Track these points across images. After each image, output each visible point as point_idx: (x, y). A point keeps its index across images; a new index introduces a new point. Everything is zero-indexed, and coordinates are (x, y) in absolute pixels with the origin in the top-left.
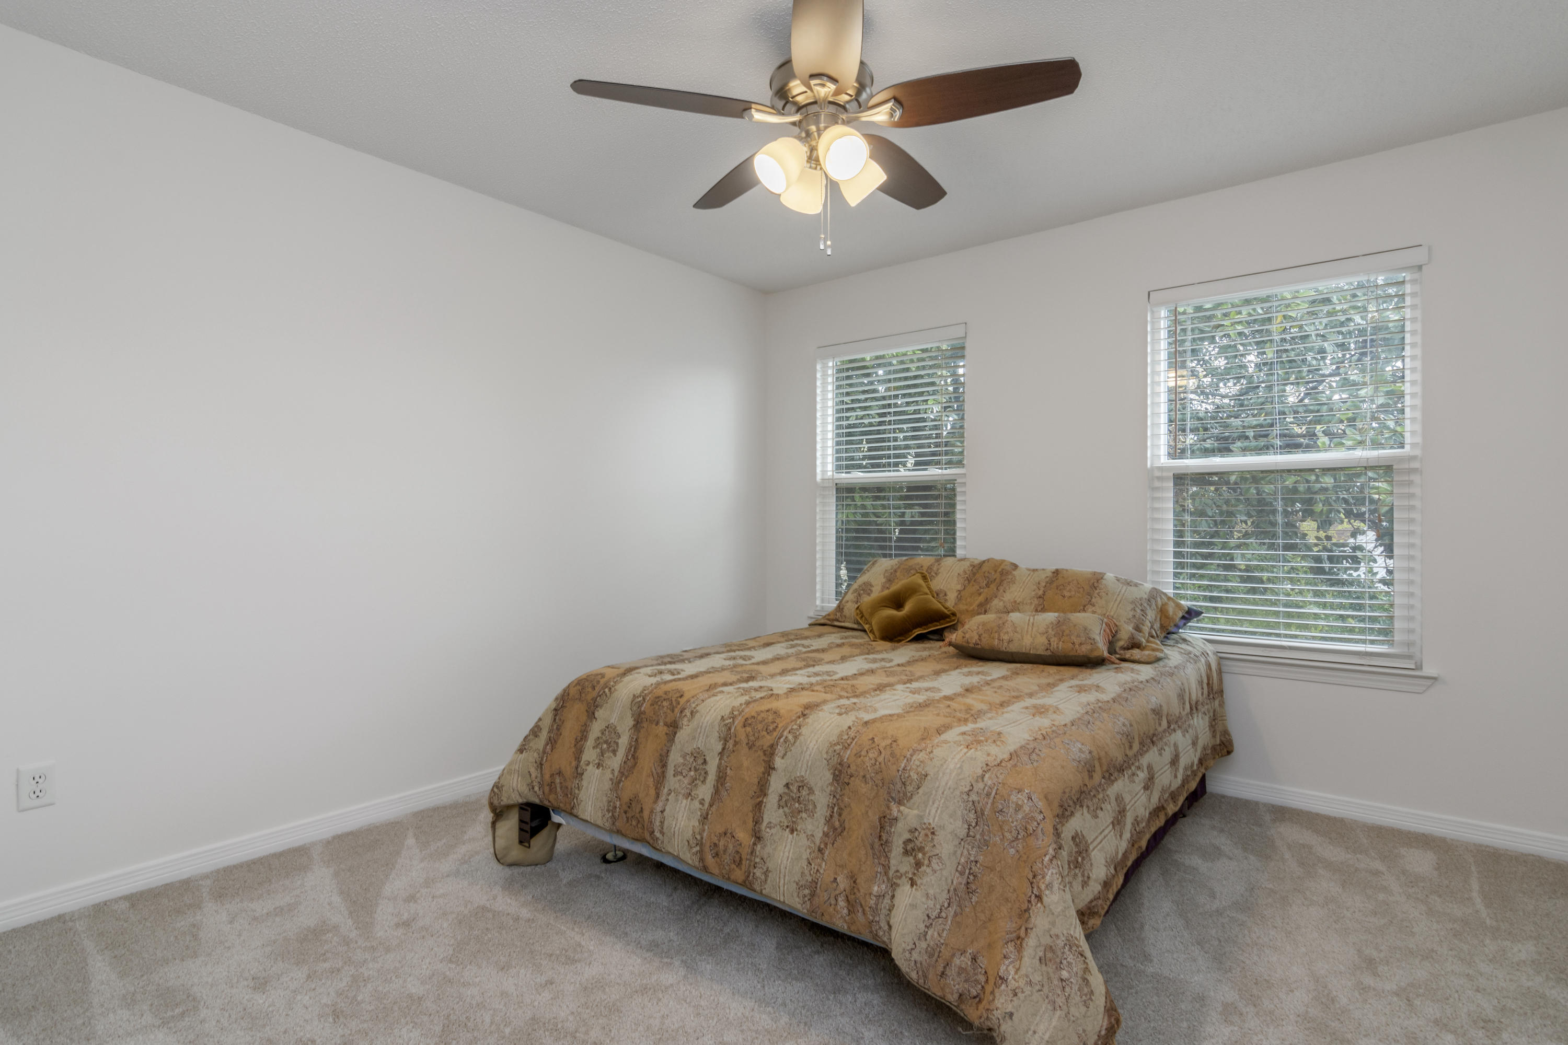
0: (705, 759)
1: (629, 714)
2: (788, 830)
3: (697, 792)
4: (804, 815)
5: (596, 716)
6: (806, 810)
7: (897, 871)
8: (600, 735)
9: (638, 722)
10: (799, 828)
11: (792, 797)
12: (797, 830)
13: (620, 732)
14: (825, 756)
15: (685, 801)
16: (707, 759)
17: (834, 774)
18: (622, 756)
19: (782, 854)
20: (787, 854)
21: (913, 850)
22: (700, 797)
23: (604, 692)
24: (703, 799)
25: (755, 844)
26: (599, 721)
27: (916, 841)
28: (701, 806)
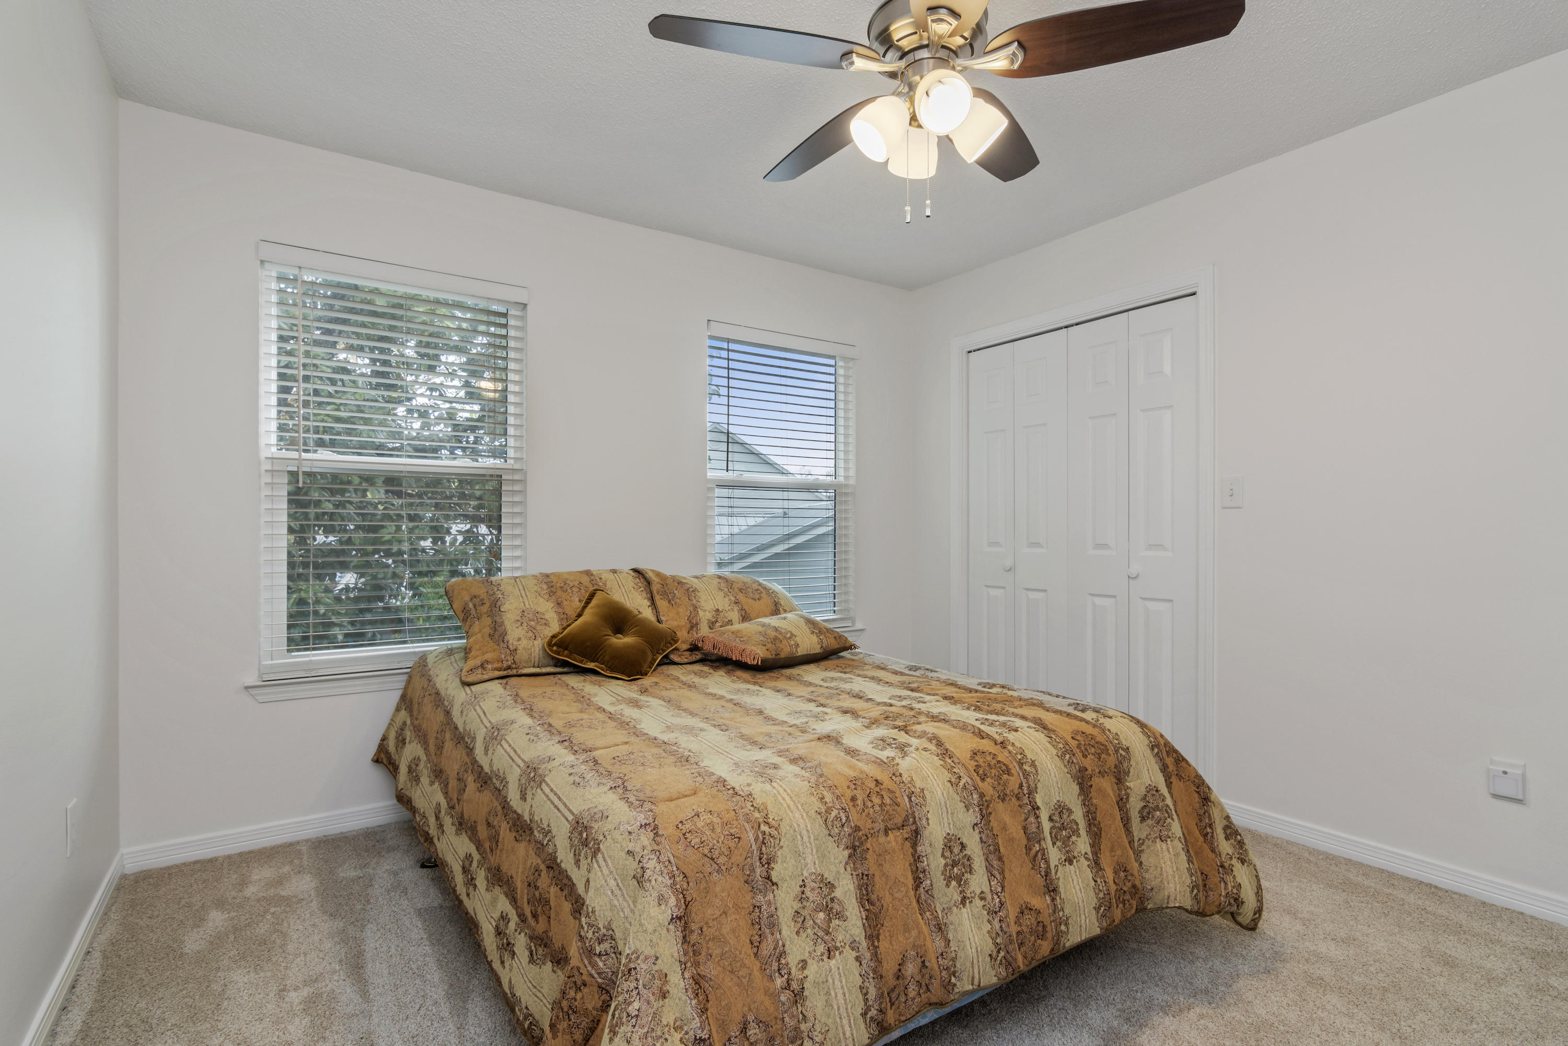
0: (962, 843)
1: (830, 843)
2: (1067, 863)
3: (972, 889)
4: (1074, 838)
5: (774, 880)
6: (1073, 832)
7: (1140, 839)
8: (797, 906)
9: (854, 848)
10: (1076, 854)
11: (1058, 827)
12: (1075, 857)
13: (830, 879)
14: (1066, 770)
15: (964, 910)
16: (964, 841)
17: (1079, 783)
18: (856, 911)
19: (1074, 891)
20: (1077, 887)
21: (1149, 813)
22: (978, 892)
23: (764, 833)
24: (982, 892)
25: (1053, 900)
26: (784, 886)
27: (1149, 805)
28: (983, 903)
